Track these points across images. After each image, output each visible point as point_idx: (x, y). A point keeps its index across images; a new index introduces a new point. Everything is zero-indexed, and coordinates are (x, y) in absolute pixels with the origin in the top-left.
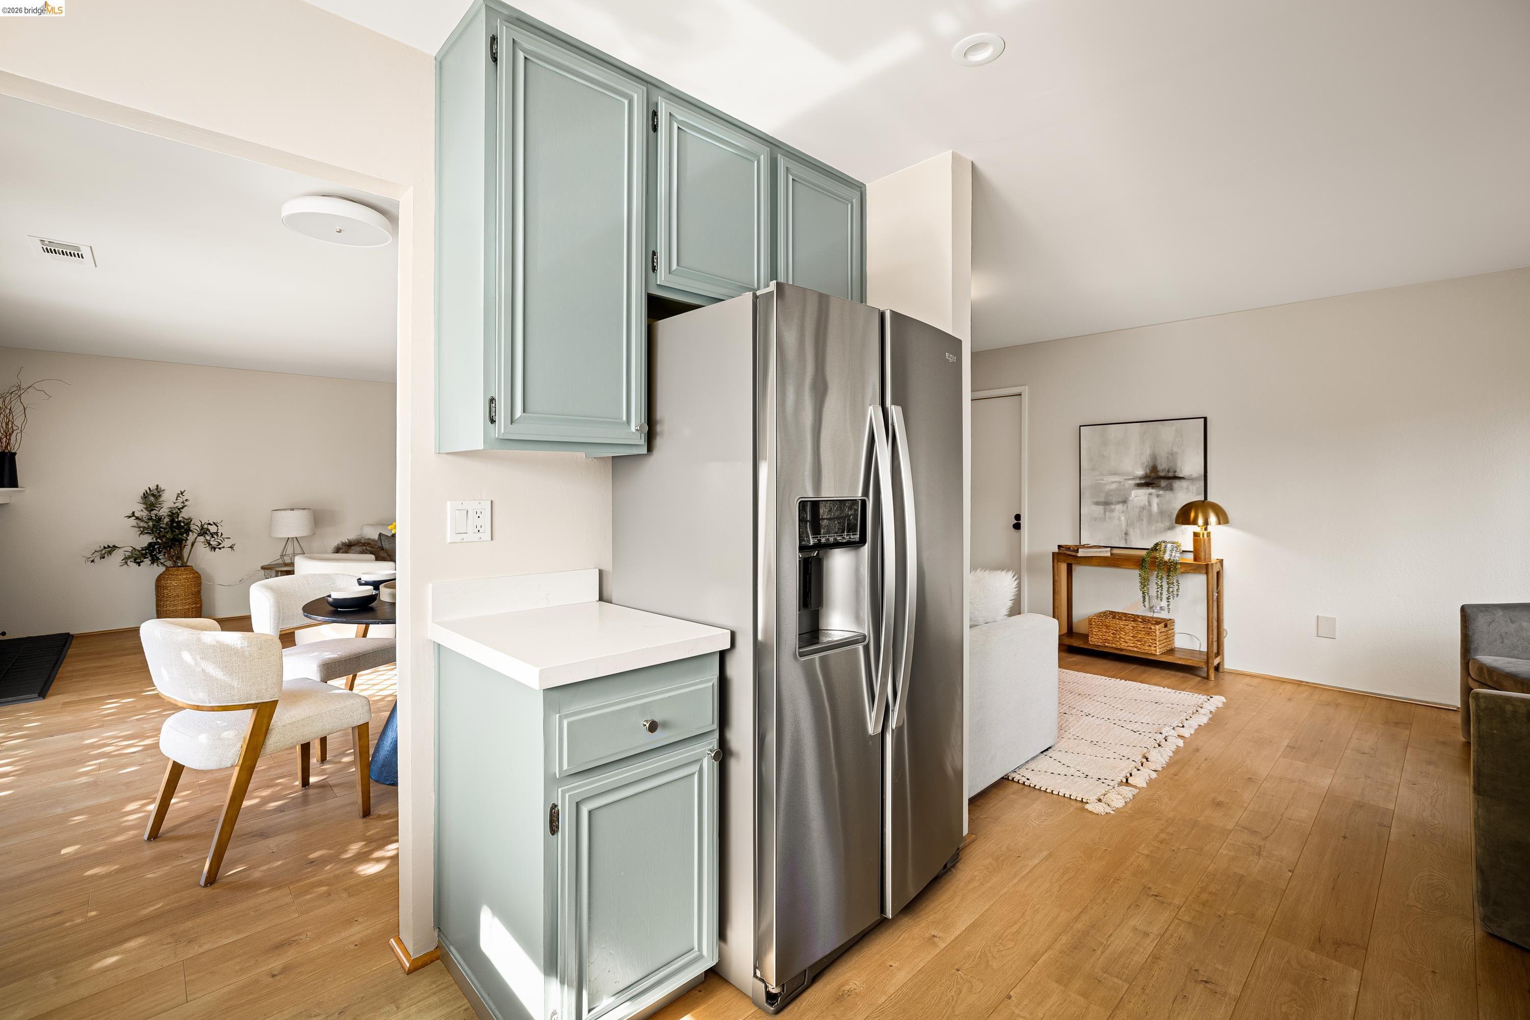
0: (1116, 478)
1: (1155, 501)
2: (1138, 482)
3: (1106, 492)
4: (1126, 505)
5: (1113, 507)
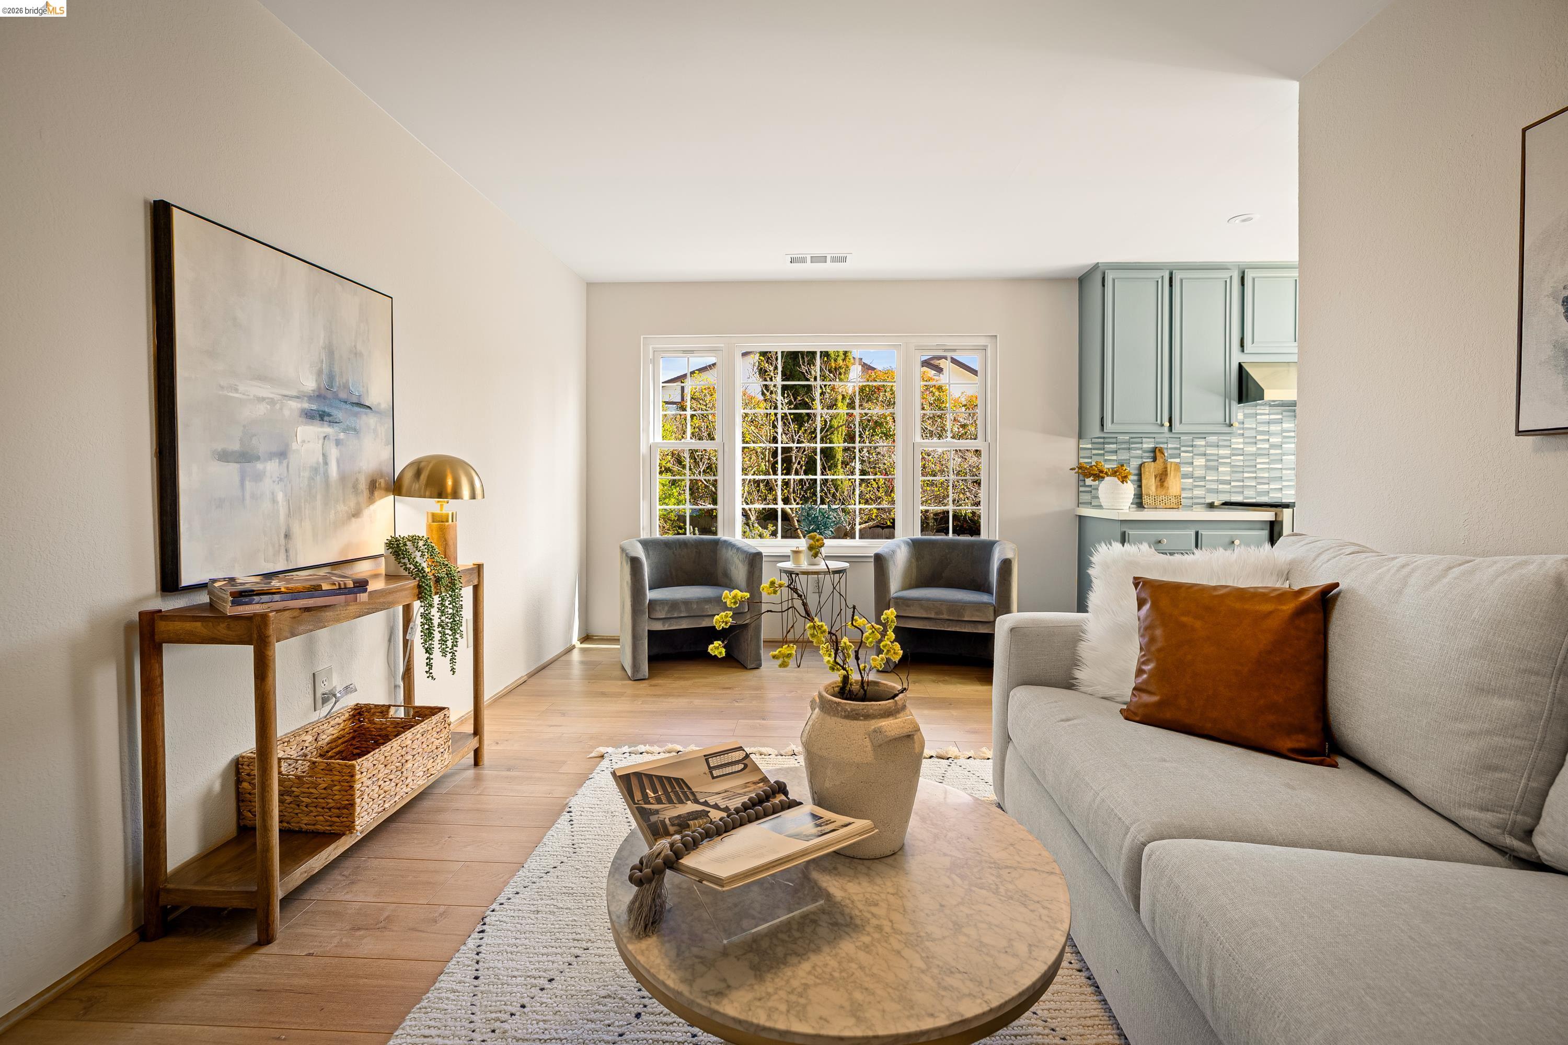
0: (265, 391)
1: (334, 453)
2: (306, 405)
3: (244, 426)
4: (285, 462)
5: (259, 466)
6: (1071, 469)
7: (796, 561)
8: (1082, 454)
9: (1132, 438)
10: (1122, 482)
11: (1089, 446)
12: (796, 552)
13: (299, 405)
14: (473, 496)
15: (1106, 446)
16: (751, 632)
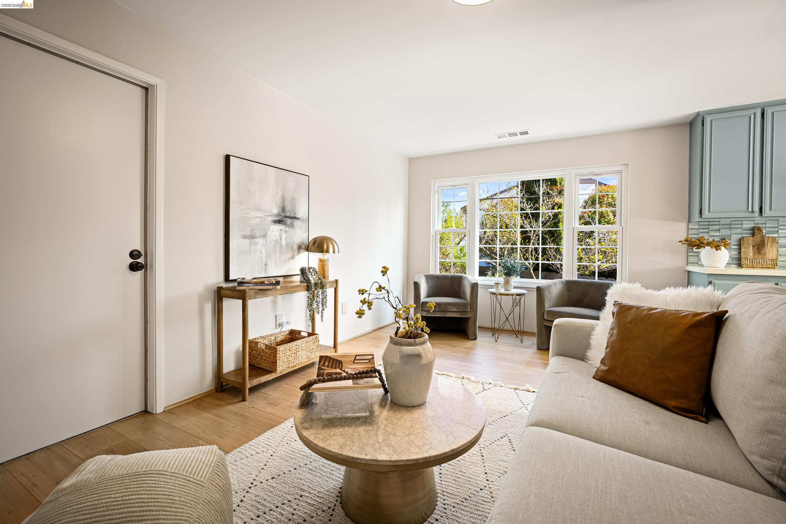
0: (259, 214)
2: (274, 218)
3: (251, 227)
4: (265, 239)
5: (256, 240)
6: (679, 242)
7: (497, 288)
8: (690, 232)
9: (733, 221)
10: (717, 250)
11: (697, 227)
12: (497, 284)
13: (271, 219)
14: (334, 252)
15: (710, 227)
16: (471, 322)
